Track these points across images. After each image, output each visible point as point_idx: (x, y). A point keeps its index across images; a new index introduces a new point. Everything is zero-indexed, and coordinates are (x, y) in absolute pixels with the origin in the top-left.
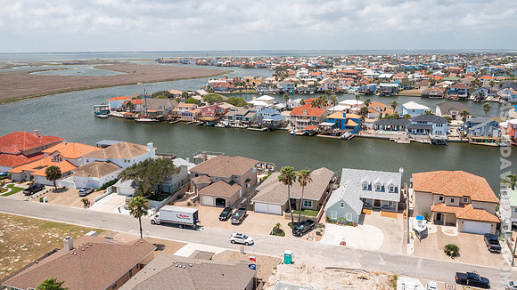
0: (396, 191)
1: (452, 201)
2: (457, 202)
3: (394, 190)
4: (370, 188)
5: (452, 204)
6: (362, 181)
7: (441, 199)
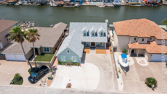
0: (105, 35)
1: (143, 40)
2: (146, 41)
3: (103, 34)
4: (88, 35)
5: (143, 42)
6: (83, 30)
7: (135, 39)
